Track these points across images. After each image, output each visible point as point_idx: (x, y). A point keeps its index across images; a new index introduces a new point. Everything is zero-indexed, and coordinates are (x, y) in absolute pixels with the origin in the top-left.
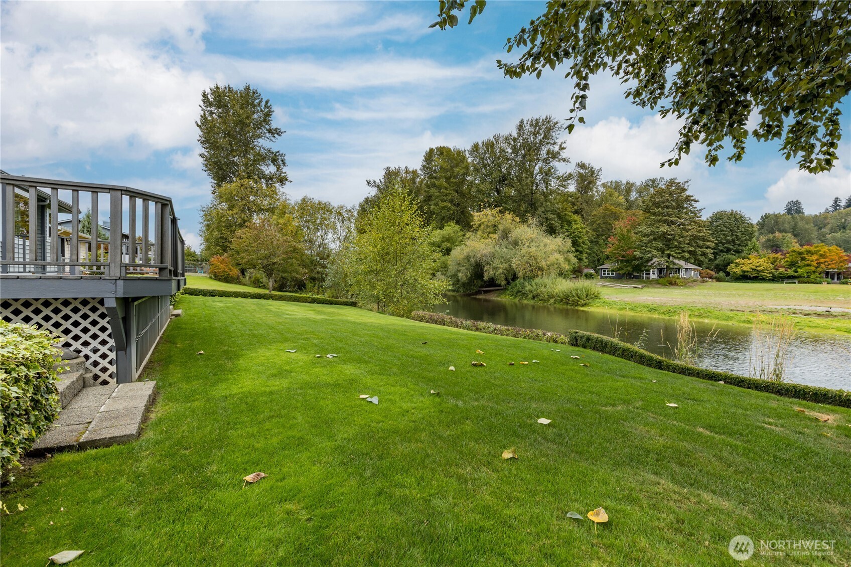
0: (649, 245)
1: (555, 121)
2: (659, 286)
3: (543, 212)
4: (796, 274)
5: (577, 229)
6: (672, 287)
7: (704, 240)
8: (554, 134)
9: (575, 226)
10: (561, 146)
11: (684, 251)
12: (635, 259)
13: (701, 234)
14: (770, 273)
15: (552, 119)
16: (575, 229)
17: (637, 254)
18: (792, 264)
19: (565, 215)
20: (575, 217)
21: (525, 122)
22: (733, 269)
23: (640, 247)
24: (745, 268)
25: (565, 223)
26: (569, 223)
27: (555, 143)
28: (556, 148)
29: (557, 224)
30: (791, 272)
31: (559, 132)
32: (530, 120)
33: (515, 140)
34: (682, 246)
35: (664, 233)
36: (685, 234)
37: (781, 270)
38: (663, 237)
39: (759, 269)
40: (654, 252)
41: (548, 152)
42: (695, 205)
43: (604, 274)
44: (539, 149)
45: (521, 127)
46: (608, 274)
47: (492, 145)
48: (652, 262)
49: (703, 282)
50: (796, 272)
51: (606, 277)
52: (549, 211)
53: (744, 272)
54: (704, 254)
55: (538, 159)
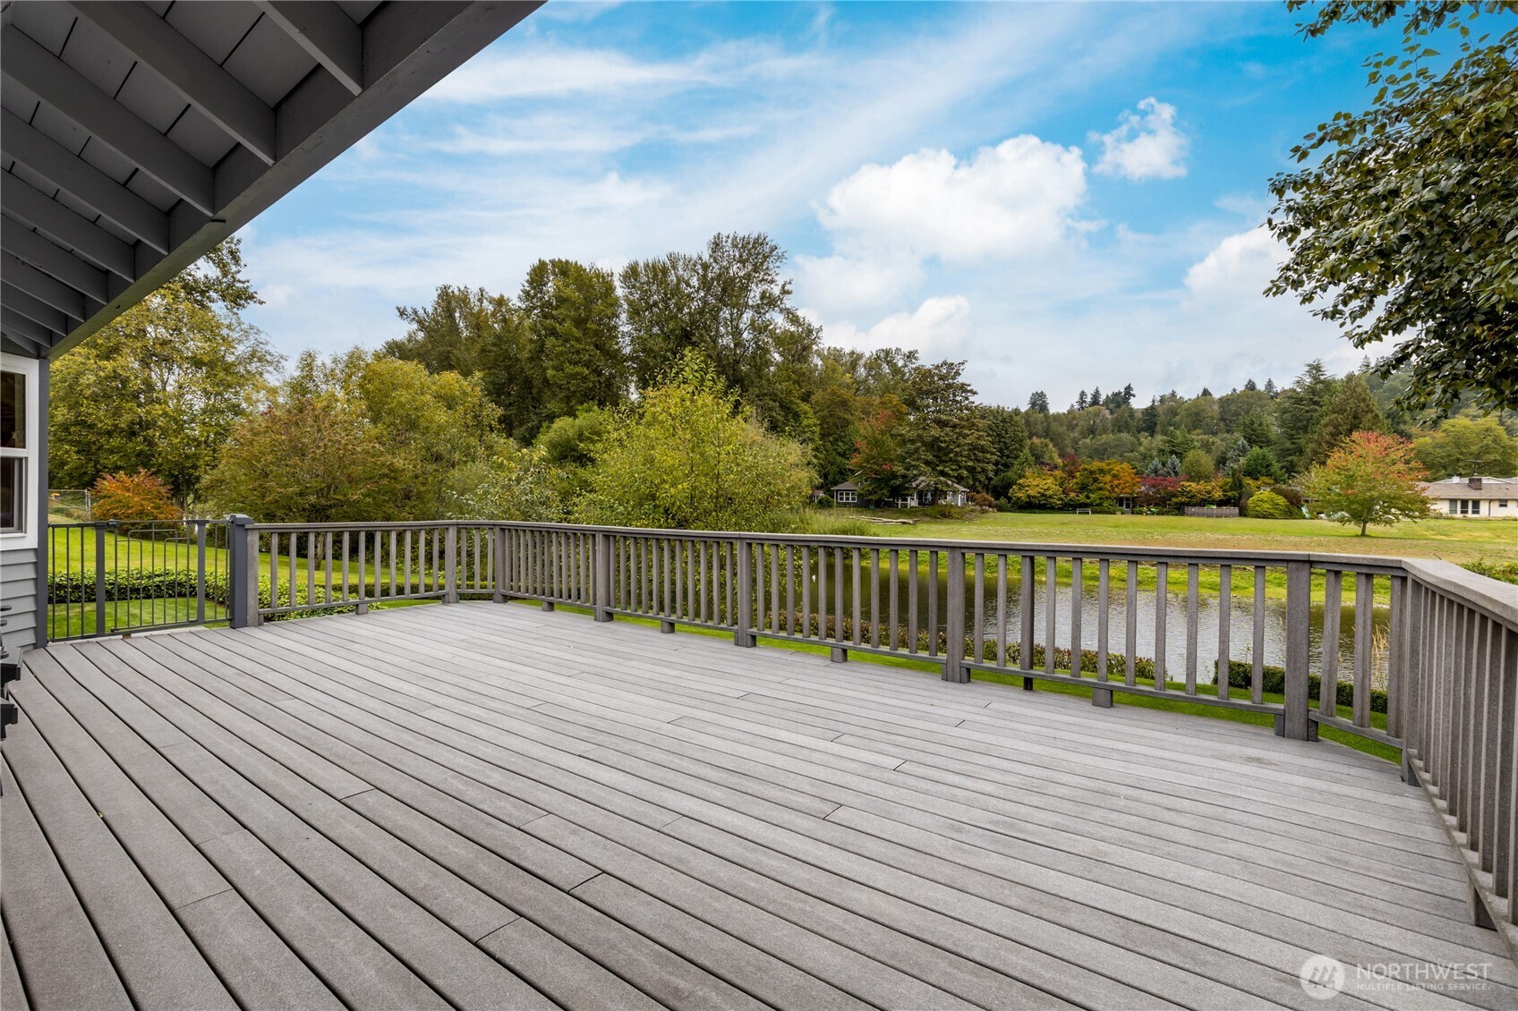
0: (915, 456)
1: (773, 243)
2: (927, 519)
3: (757, 396)
4: (1088, 501)
5: (809, 426)
6: (945, 520)
7: (983, 450)
8: (771, 266)
9: (805, 422)
10: (783, 286)
11: (960, 467)
12: (894, 476)
13: (983, 443)
14: (1059, 499)
15: (767, 240)
16: (806, 426)
17: (899, 469)
18: (1083, 488)
19: (791, 401)
20: (805, 407)
21: (724, 239)
22: (1016, 492)
23: (902, 459)
24: (1032, 492)
25: (790, 416)
26: (796, 416)
27: (772, 282)
28: (776, 291)
29: (779, 417)
30: (1082, 498)
31: (778, 264)
32: (731, 236)
33: (705, 267)
34: (959, 459)
35: (937, 439)
36: (962, 441)
37: (1072, 495)
38: (933, 445)
39: (1048, 493)
40: (923, 467)
41: (763, 296)
42: (972, 399)
43: (842, 499)
44: (745, 289)
45: (717, 245)
46: (847, 499)
47: (665, 271)
48: (918, 482)
49: (983, 512)
50: (1088, 497)
51: (845, 504)
52: (766, 395)
53: (1029, 496)
54: (984, 470)
55: (747, 306)
